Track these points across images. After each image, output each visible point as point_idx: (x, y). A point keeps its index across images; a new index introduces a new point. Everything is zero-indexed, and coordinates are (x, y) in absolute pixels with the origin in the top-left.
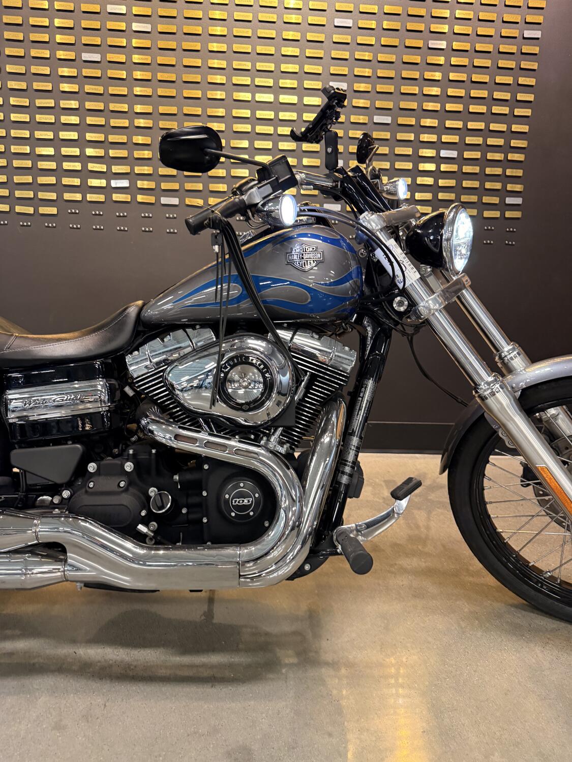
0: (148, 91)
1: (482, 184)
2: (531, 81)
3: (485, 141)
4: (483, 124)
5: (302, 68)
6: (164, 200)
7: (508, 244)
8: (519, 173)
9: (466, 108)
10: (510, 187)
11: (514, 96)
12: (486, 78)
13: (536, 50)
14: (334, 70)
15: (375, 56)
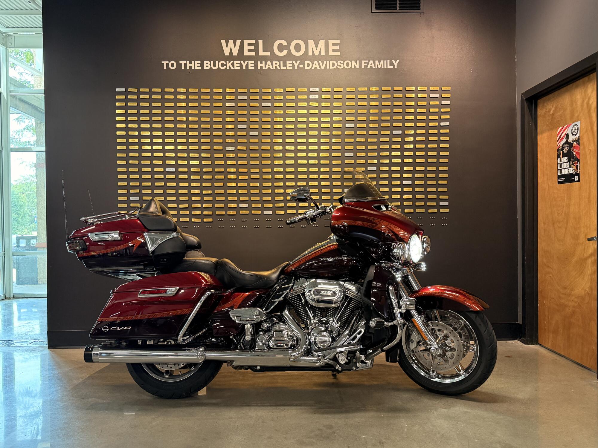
0: (258, 162)
1: (426, 197)
2: (447, 146)
3: (425, 175)
4: (424, 167)
5: (331, 147)
6: (265, 212)
7: (443, 226)
8: (446, 190)
9: (414, 160)
10: (441, 197)
11: (438, 153)
12: (423, 146)
13: (448, 131)
14: (347, 147)
15: (367, 140)
